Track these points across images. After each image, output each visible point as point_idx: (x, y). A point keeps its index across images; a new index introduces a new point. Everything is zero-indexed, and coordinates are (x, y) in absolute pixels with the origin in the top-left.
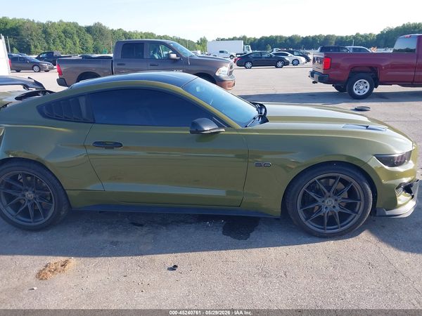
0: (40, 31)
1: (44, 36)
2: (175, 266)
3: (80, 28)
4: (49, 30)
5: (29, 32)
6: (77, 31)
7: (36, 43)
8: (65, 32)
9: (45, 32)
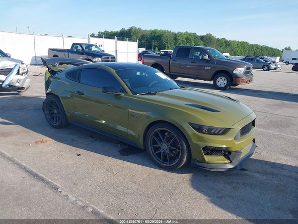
0: (173, 38)
1: (174, 40)
2: (80, 155)
3: (197, 37)
4: (178, 37)
5: (166, 39)
6: (195, 39)
7: (169, 45)
8: (187, 39)
9: (175, 39)
